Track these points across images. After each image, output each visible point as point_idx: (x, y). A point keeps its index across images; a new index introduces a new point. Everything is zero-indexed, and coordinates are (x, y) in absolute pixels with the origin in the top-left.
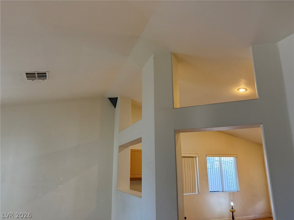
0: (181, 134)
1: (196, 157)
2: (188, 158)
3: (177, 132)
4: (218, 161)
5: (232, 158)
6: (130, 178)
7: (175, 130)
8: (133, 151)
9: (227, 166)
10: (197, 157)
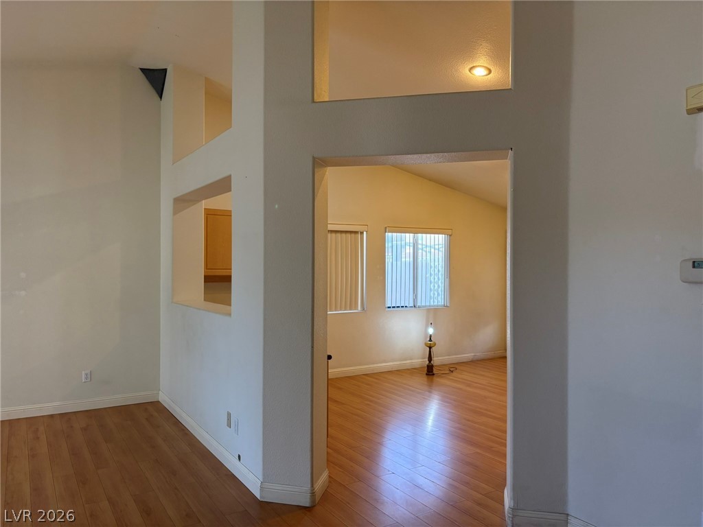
0: (329, 169)
1: (362, 233)
2: (344, 235)
3: (319, 163)
4: (411, 245)
5: (440, 236)
6: (205, 276)
7: (314, 158)
8: (210, 214)
9: (428, 254)
10: (365, 233)
